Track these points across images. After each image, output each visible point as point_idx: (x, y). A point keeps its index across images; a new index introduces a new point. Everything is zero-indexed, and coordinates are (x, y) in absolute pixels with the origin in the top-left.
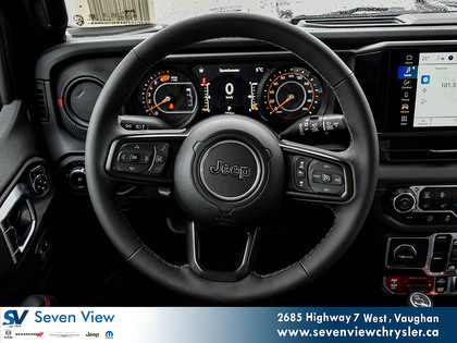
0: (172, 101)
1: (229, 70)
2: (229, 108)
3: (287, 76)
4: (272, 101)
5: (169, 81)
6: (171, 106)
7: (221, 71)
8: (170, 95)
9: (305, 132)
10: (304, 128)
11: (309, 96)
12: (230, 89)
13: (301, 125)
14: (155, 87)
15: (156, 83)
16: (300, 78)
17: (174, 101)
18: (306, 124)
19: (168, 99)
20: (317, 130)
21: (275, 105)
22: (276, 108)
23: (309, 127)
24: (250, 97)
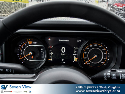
0: (33, 55)
1: (63, 41)
2: (63, 60)
3: (93, 45)
4: (85, 58)
5: (32, 44)
6: (32, 57)
7: (60, 40)
8: (32, 52)
9: (107, 78)
10: (107, 76)
11: (105, 56)
12: (63, 50)
13: (105, 74)
14: (24, 47)
15: (25, 45)
16: (100, 46)
17: (34, 54)
18: (109, 74)
19: (31, 53)
20: (115, 78)
21: (87, 59)
22: (87, 61)
23: (111, 76)
24: (74, 54)
